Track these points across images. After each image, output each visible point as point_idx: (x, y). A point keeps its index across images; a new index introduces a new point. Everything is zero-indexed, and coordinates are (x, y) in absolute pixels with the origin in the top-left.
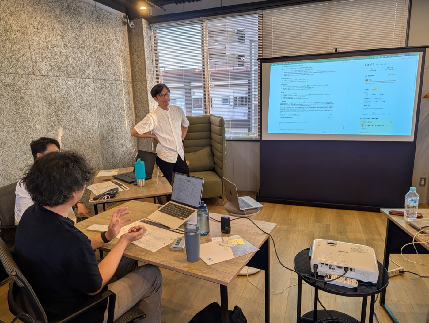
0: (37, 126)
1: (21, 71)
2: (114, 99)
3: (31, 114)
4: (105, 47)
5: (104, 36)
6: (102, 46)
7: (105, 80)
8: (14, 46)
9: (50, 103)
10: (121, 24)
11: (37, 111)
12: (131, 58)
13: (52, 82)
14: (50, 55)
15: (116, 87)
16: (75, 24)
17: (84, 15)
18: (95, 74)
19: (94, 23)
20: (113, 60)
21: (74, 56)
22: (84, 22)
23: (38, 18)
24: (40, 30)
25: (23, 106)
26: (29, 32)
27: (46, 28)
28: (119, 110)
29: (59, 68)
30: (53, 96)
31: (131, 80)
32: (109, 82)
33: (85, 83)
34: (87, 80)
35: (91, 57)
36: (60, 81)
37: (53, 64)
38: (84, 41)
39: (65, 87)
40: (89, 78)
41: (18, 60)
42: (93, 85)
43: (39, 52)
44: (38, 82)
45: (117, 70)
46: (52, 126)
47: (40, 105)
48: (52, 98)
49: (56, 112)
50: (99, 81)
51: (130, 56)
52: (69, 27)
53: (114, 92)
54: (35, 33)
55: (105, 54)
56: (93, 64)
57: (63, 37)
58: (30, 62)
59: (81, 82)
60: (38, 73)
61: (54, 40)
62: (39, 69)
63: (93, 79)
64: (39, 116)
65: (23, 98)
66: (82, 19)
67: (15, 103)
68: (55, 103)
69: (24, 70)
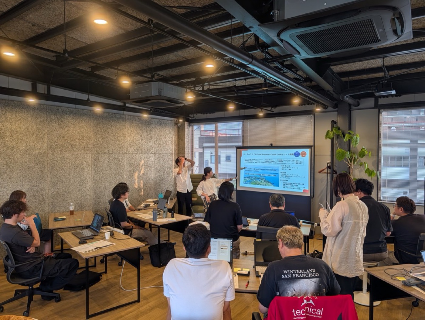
0: (125, 176)
1: (121, 152)
2: (165, 163)
3: (123, 170)
4: (163, 137)
5: (163, 132)
6: (161, 137)
7: (161, 154)
8: (120, 143)
9: (131, 166)
10: (174, 124)
11: (125, 169)
12: (178, 141)
13: (133, 156)
14: (134, 145)
15: (167, 157)
16: (148, 129)
17: (153, 124)
18: (155, 151)
19: (158, 127)
20: (167, 143)
21: (145, 144)
22: (153, 128)
23: (131, 130)
24: (131, 135)
25: (120, 167)
26: (126, 136)
27: (134, 133)
28: (168, 169)
29: (138, 150)
30: (133, 162)
31: (177, 153)
32: (163, 154)
33: (150, 156)
34: (151, 154)
35: (155, 143)
36: (137, 156)
37: (135, 148)
38: (151, 136)
39: (140, 158)
40: (152, 153)
41: (120, 148)
42: (154, 156)
43: (130, 144)
44: (127, 157)
45: (168, 148)
46: (131, 176)
47: (127, 167)
48: (133, 163)
49: (133, 170)
50: (157, 154)
51: (178, 140)
52: (145, 131)
53: (165, 160)
54: (129, 136)
55: (163, 141)
56: (155, 147)
57: (141, 136)
58: (125, 148)
59: (148, 155)
60: (128, 153)
61: (138, 137)
62: (129, 151)
63: (154, 153)
64: (126, 171)
65: (120, 164)
66: (151, 127)
67: (117, 166)
68: (134, 166)
69: (122, 152)
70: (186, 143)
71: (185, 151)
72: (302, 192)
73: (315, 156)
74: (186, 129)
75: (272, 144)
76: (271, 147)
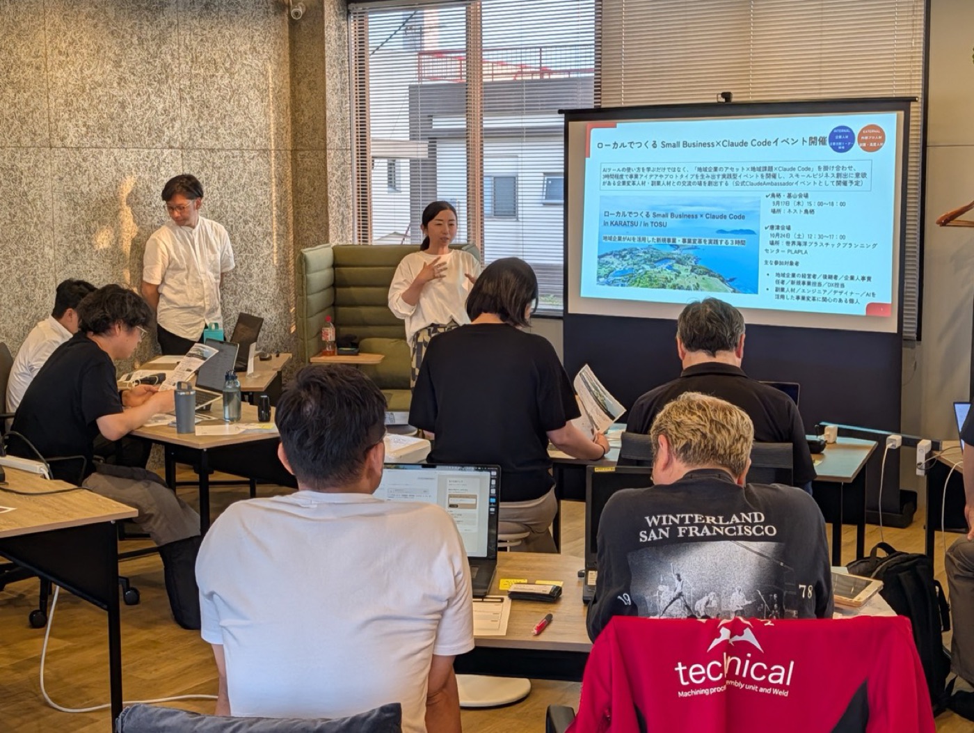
0: (47, 249)
1: (26, 141)
2: (235, 196)
3: (36, 225)
4: (221, 72)
5: (220, 46)
6: (212, 71)
7: (212, 150)
8: (18, 95)
9: (76, 204)
10: (270, 10)
11: (49, 219)
12: (293, 95)
13: (84, 160)
14: (86, 105)
15: (241, 165)
16: (148, 32)
17: (172, 7)
18: (186, 136)
19: (195, 22)
20: (239, 101)
21: (138, 101)
22: (171, 24)
23: (69, 34)
24: (72, 57)
25: (24, 210)
26: (49, 64)
27: (84, 51)
28: (246, 222)
29: (103, 129)
30: (85, 189)
31: (290, 147)
32: (223, 154)
33: (161, 158)
34: (166, 152)
35: (181, 98)
36: (103, 158)
37: (90, 123)
38: (165, 66)
39: (113, 169)
40: (171, 147)
41: (23, 121)
42: (180, 162)
43: (66, 101)
44: (56, 162)
45: (247, 123)
46: (75, 251)
47: (56, 208)
48: (82, 193)
49: (87, 224)
50: (197, 153)
51: (292, 84)
52: (135, 40)
53: (235, 177)
54: (61, 64)
55: (219, 89)
56: (184, 115)
57: (117, 64)
58: (46, 121)
59: (152, 157)
60: (58, 143)
61: (102, 71)
62: (62, 134)
63: (182, 148)
64: (53, 230)
65: (25, 194)
66: (163, 21)
67: (11, 203)
68: (88, 204)
69: (32, 140)
70: (332, 100)
71: (324, 138)
72: (864, 313)
73: (930, 151)
74: (331, 33)
75: (727, 96)
76: (727, 107)
